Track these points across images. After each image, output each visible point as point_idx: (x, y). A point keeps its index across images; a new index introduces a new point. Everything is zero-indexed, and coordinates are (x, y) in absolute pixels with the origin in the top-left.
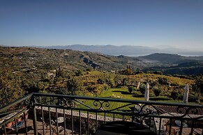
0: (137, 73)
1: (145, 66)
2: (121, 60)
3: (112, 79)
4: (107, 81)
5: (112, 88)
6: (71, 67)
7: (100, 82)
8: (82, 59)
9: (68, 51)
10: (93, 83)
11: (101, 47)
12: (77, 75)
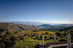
0: (39, 31)
1: (41, 28)
2: (33, 26)
3: (30, 34)
4: (28, 35)
5: (30, 37)
6: (13, 30)
7: (25, 35)
8: (18, 27)
9: (12, 24)
10: (23, 36)
11: (26, 22)
12: (16, 33)
